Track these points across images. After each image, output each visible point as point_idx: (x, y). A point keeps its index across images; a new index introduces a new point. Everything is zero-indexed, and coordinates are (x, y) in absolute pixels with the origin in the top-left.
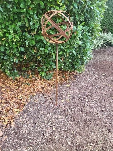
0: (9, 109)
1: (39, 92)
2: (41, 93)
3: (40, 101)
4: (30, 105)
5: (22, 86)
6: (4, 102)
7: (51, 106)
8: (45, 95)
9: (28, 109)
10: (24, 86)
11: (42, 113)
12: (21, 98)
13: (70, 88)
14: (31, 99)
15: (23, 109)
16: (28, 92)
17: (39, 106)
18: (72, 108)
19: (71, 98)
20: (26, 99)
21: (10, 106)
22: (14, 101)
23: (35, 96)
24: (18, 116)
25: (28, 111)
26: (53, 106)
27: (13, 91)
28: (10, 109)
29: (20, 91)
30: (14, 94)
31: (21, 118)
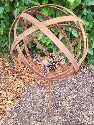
0: (4, 98)
1: (38, 82)
2: (40, 84)
3: (36, 96)
4: (24, 99)
5: (25, 68)
6: (2, 87)
7: (44, 109)
8: (43, 88)
9: (21, 106)
10: (26, 70)
11: (32, 117)
12: (18, 86)
13: (74, 84)
14: (28, 90)
15: (16, 103)
16: (28, 79)
17: (33, 105)
18: (67, 122)
19: (71, 102)
20: (23, 88)
21: (6, 94)
22: (11, 89)
23: (33, 86)
24: (9, 111)
25: (20, 108)
26: (46, 109)
27: (14, 74)
28: (5, 100)
29: (21, 76)
30: (14, 78)
31: (10, 115)
